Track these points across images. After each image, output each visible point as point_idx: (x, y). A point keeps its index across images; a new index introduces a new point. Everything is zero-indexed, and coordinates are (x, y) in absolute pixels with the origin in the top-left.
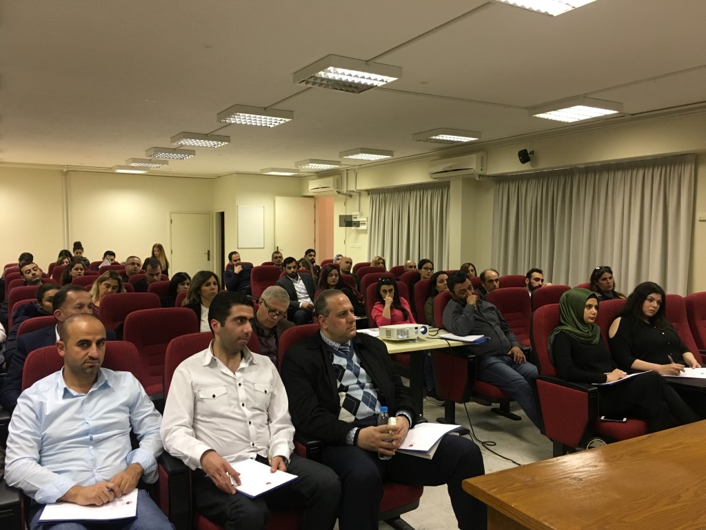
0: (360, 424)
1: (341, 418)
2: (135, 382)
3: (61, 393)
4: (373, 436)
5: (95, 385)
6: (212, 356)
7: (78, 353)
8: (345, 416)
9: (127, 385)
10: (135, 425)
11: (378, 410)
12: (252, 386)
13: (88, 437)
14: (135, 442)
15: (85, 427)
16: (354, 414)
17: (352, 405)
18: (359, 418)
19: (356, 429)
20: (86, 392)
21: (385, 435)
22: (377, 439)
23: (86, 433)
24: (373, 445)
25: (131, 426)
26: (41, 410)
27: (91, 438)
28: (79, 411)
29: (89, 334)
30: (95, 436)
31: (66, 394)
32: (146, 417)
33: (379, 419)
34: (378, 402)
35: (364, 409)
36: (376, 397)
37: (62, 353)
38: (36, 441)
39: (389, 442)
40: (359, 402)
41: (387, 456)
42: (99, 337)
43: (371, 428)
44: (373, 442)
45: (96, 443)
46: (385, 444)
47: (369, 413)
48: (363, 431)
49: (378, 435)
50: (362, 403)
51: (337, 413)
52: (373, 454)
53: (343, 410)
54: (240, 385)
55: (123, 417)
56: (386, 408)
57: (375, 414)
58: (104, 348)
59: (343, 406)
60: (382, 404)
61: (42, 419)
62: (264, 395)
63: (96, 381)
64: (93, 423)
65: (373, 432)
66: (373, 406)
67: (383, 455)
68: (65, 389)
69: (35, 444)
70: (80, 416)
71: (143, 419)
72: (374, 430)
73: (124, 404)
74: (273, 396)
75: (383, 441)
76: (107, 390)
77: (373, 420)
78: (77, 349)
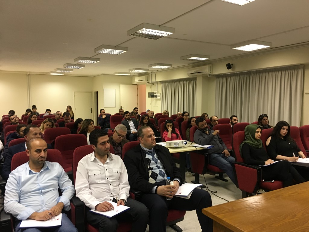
0: (158, 184)
1: (150, 182)
2: (60, 167)
3: (28, 172)
4: (164, 189)
5: (43, 168)
6: (94, 157)
7: (36, 155)
8: (152, 181)
9: (57, 168)
10: (61, 185)
11: (166, 178)
12: (111, 170)
13: (40, 191)
14: (60, 193)
15: (39, 187)
16: (155, 180)
17: (154, 176)
18: (157, 181)
19: (156, 186)
20: (39, 172)
21: (169, 189)
22: (166, 191)
23: (39, 189)
24: (163, 193)
25: (59, 186)
26: (20, 180)
27: (41, 191)
28: (36, 180)
29: (40, 146)
30: (43, 191)
31: (30, 172)
32: (65, 182)
33: (167, 182)
34: (166, 175)
35: (160, 178)
36: (165, 172)
37: (28, 155)
38: (17, 193)
39: (171, 192)
40: (157, 175)
41: (170, 198)
42: (45, 148)
43: (163, 186)
44: (163, 192)
45: (44, 193)
46: (169, 193)
47: (162, 179)
48: (160, 188)
49: (166, 189)
50: (159, 175)
51: (148, 179)
52: (164, 197)
53: (150, 178)
54: (106, 170)
55: (55, 182)
56: (170, 177)
57: (164, 180)
58: (47, 152)
59: (151, 177)
60: (168, 176)
61: (20, 183)
62: (117, 174)
63: (43, 167)
64: (42, 185)
65: (164, 188)
66: (163, 176)
67: (168, 198)
69: (17, 194)
70: (37, 182)
71: (64, 183)
72: (164, 187)
73: (56, 177)
74: (121, 174)
75: (168, 192)
76: (48, 171)
77: (164, 183)
78: (35, 153)
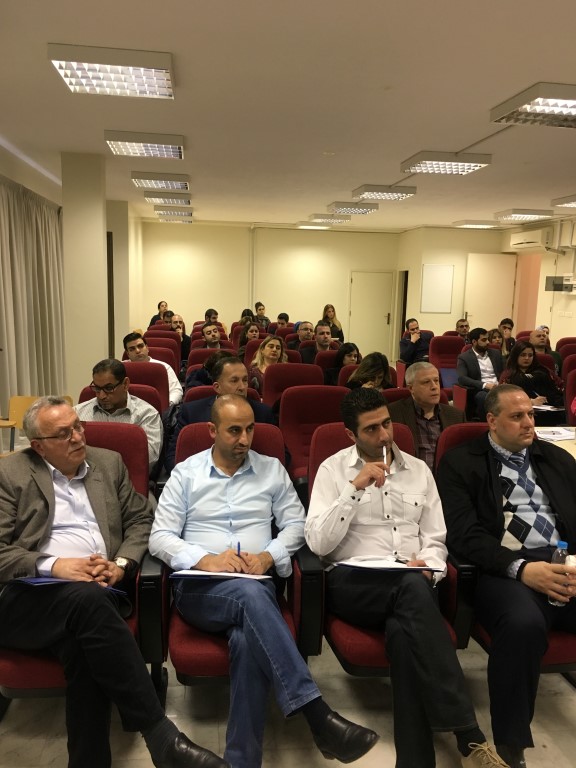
0: (530, 555)
1: (504, 543)
2: (279, 471)
3: (209, 470)
4: (543, 574)
5: (241, 469)
6: (358, 457)
7: (228, 439)
8: (510, 541)
9: (273, 473)
10: (277, 515)
11: (554, 540)
12: (399, 496)
13: (228, 522)
14: (275, 531)
15: (225, 511)
16: (522, 541)
17: (520, 529)
18: (528, 547)
19: (522, 561)
20: (232, 474)
21: (561, 577)
22: (548, 579)
23: (226, 517)
24: (542, 585)
25: (273, 515)
26: (187, 489)
27: (232, 521)
28: (223, 493)
29: (238, 420)
30: (234, 522)
31: (213, 472)
32: (287, 508)
33: (554, 556)
34: (555, 531)
35: (535, 538)
36: (553, 524)
37: (213, 435)
38: (179, 515)
39: (565, 585)
40: (529, 527)
41: (560, 602)
43: (541, 565)
44: (542, 581)
45: (234, 529)
46: (558, 587)
47: (541, 543)
48: (532, 567)
49: (550, 574)
50: (533, 529)
51: (500, 536)
52: (540, 596)
53: (507, 534)
54: (386, 493)
55: (263, 506)
56: (566, 543)
57: (549, 546)
59: (509, 529)
60: (562, 537)
61: (189, 498)
62: (414, 508)
63: (242, 464)
64: (234, 508)
65: (545, 571)
66: (547, 535)
67: (554, 600)
68: (213, 468)
69: (178, 519)
70: (224, 498)
71: (284, 510)
72: (546, 567)
73: (267, 493)
74: (425, 510)
75: (556, 582)
76: (250, 476)
77: (545, 554)
78: (228, 435)
